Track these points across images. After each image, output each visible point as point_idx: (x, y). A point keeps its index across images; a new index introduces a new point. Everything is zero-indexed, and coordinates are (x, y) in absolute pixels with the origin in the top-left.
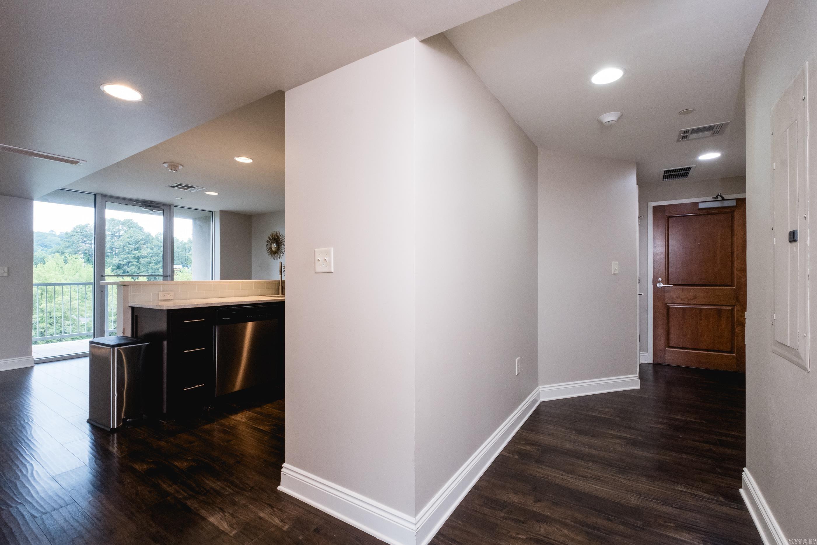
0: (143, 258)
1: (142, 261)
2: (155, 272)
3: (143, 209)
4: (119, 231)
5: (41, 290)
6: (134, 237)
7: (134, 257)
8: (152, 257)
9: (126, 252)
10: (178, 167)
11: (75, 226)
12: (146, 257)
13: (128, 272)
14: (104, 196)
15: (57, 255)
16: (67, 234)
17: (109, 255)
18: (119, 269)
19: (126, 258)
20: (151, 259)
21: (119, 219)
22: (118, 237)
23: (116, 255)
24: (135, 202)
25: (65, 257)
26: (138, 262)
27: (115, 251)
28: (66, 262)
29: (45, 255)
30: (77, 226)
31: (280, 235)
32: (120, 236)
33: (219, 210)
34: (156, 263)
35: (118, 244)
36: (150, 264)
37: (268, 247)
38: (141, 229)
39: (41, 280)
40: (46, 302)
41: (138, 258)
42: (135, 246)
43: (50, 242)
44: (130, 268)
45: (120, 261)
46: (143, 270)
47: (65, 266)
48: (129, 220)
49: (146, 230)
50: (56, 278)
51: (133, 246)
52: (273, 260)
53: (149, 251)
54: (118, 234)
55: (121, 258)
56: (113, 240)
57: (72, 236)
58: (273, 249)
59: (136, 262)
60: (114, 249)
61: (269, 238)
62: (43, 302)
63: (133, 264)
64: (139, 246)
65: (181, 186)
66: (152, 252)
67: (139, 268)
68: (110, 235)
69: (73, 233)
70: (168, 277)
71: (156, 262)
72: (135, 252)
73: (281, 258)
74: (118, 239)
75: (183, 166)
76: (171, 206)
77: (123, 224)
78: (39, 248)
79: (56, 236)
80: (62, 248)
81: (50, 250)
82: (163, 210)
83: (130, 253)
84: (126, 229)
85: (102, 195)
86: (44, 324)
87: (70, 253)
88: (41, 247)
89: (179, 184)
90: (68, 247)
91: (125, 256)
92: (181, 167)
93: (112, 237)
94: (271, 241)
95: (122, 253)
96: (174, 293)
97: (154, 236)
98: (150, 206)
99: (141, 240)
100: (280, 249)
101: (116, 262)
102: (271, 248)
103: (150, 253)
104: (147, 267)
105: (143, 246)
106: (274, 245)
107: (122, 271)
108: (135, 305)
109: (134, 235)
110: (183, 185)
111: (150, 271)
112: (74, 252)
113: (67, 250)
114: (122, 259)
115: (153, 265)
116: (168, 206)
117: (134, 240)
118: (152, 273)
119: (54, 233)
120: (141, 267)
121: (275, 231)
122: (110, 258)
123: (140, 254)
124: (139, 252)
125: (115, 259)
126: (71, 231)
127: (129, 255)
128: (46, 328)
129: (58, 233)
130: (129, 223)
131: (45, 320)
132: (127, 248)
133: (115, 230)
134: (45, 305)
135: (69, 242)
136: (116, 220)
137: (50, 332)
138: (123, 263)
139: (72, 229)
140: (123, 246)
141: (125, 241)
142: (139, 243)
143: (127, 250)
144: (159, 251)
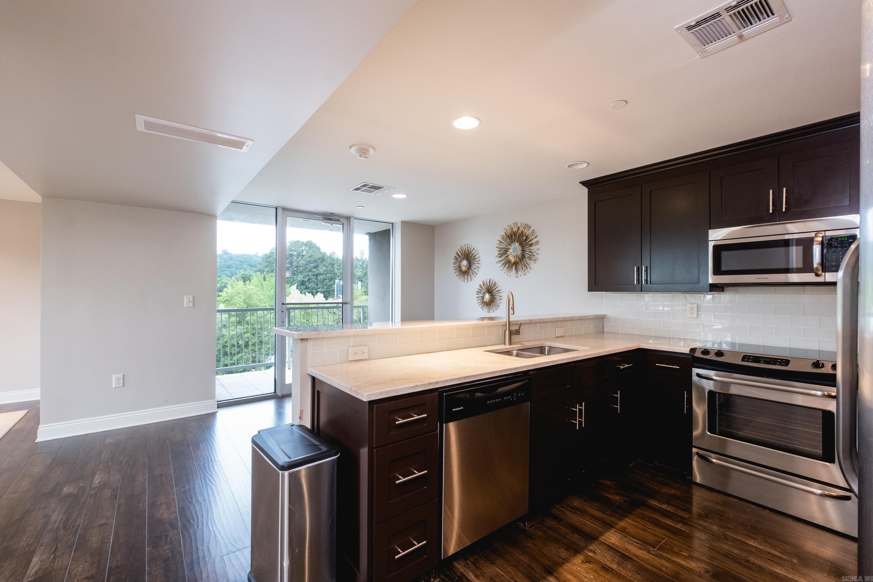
0: (320, 275)
1: (320, 278)
2: (329, 288)
3: (323, 223)
4: (302, 251)
5: (247, 305)
6: (313, 256)
7: (314, 274)
8: (327, 274)
9: (308, 270)
10: (368, 151)
11: (271, 248)
12: (323, 274)
13: (309, 288)
14: (284, 209)
15: (259, 273)
16: (266, 255)
17: (296, 273)
18: (303, 285)
19: (308, 275)
20: (326, 276)
21: (303, 241)
22: (302, 257)
23: (300, 272)
24: (315, 215)
25: (264, 275)
26: (316, 279)
27: (300, 269)
28: (265, 280)
29: (252, 273)
30: (273, 248)
31: (472, 249)
32: (303, 256)
33: (400, 221)
34: (329, 280)
35: (302, 263)
36: (325, 281)
37: (456, 265)
38: (319, 249)
39: (246, 296)
40: (250, 315)
41: (317, 275)
42: (314, 264)
43: (255, 262)
44: (310, 284)
45: (303, 278)
46: (320, 286)
47: (264, 283)
48: (310, 241)
49: (323, 250)
50: (257, 295)
51: (313, 265)
52: (463, 282)
53: (325, 268)
54: (301, 254)
55: (304, 275)
56: (298, 260)
57: (270, 257)
58: (464, 269)
59: (315, 279)
60: (299, 267)
61: (457, 254)
62: (248, 315)
63: (313, 281)
64: (317, 264)
65: (366, 188)
66: (327, 269)
67: (317, 285)
68: (296, 255)
69: (270, 254)
70: (348, 304)
71: (330, 278)
72: (314, 269)
73: (473, 279)
74: (302, 258)
75: (374, 149)
76: (351, 218)
77: (306, 245)
78: (248, 267)
79: (259, 257)
80: (262, 268)
81: (255, 269)
82: (343, 223)
83: (310, 271)
84: (308, 249)
85: (282, 208)
86: (248, 335)
87: (268, 272)
88: (249, 267)
89: (364, 184)
90: (267, 266)
91: (307, 274)
92: (372, 152)
93: (297, 256)
94: (459, 257)
95: (305, 271)
96: (369, 348)
97: (328, 255)
98: (330, 220)
99: (319, 259)
100: (472, 268)
101: (301, 279)
102: (460, 267)
103: (326, 271)
104: (323, 283)
105: (320, 264)
106: (465, 263)
107: (304, 287)
108: (317, 375)
109: (314, 254)
110: (369, 185)
111: (325, 287)
112: (271, 271)
113: (266, 269)
114: (305, 277)
115: (328, 282)
116: (348, 218)
117: (314, 259)
118: (327, 288)
119: (258, 255)
120: (319, 283)
121: (465, 244)
122: (296, 275)
123: (318, 272)
124: (317, 270)
125: (299, 276)
126: (269, 253)
127: (310, 273)
128: (250, 338)
129: (260, 255)
130: (310, 244)
131: (249, 331)
132: (309, 266)
133: (299, 251)
134: (250, 318)
135: (267, 262)
136: (300, 241)
137: (252, 342)
138: (306, 280)
139: (269, 251)
140: (306, 264)
141: (307, 260)
142: (317, 261)
143: (309, 268)
144: (332, 268)
